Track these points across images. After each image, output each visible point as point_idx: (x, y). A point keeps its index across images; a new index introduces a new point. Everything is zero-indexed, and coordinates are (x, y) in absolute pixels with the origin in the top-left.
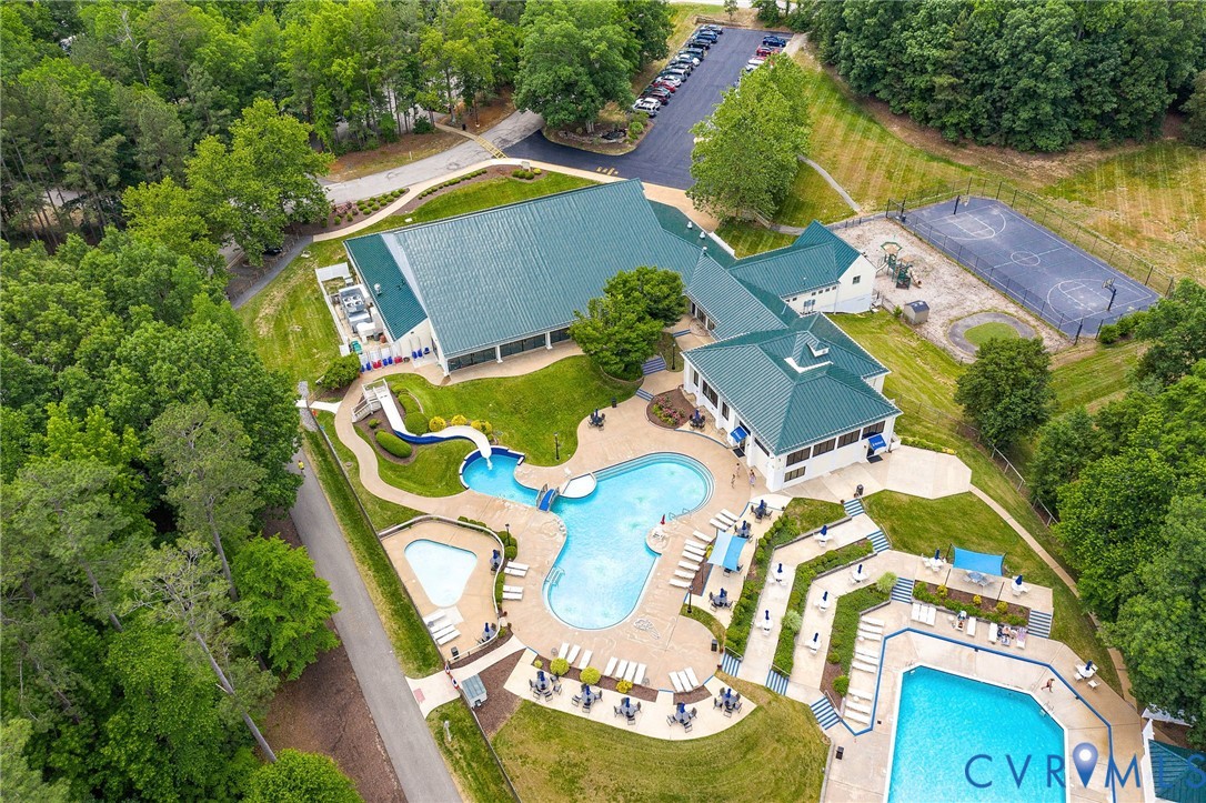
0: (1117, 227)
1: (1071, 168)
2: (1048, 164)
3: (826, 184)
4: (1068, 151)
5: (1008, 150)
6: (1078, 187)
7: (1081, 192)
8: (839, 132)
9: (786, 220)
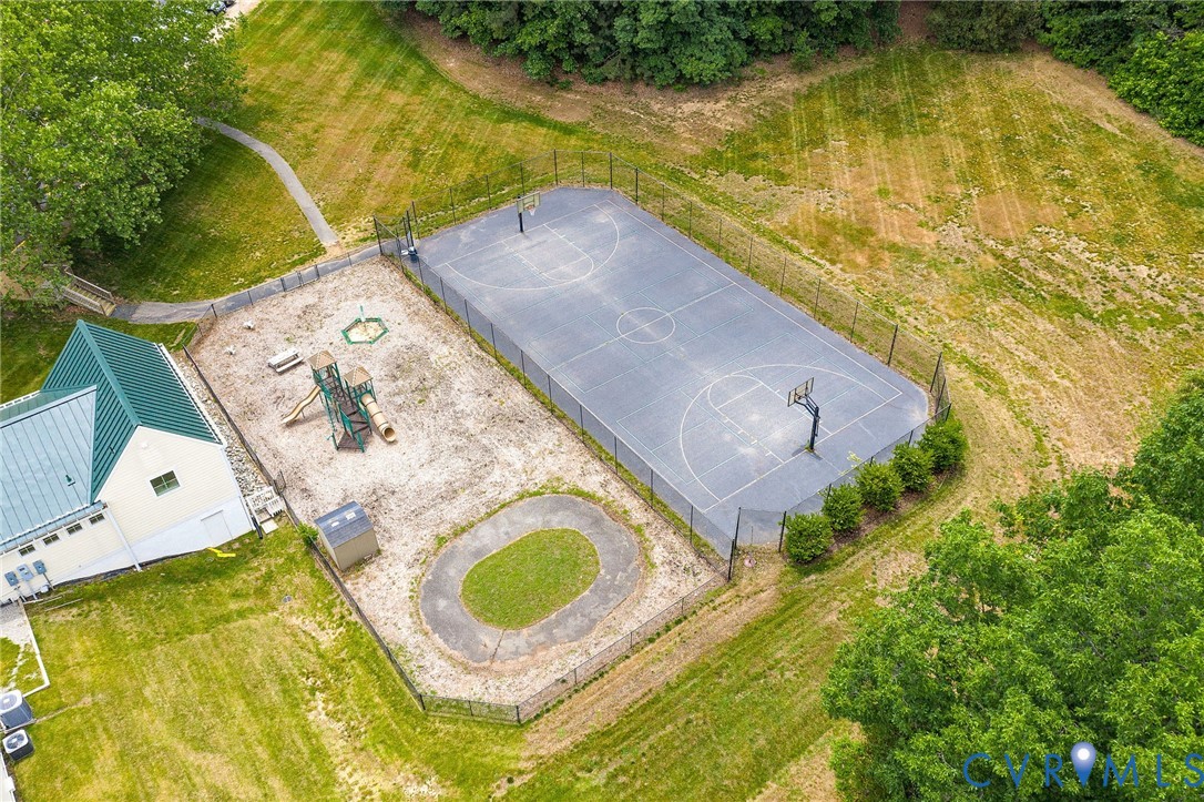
0: (830, 225)
1: (748, 111)
2: (708, 108)
3: (281, 188)
4: (741, 79)
5: (640, 87)
6: (763, 147)
7: (766, 157)
8: (344, 83)
9: (160, 288)
